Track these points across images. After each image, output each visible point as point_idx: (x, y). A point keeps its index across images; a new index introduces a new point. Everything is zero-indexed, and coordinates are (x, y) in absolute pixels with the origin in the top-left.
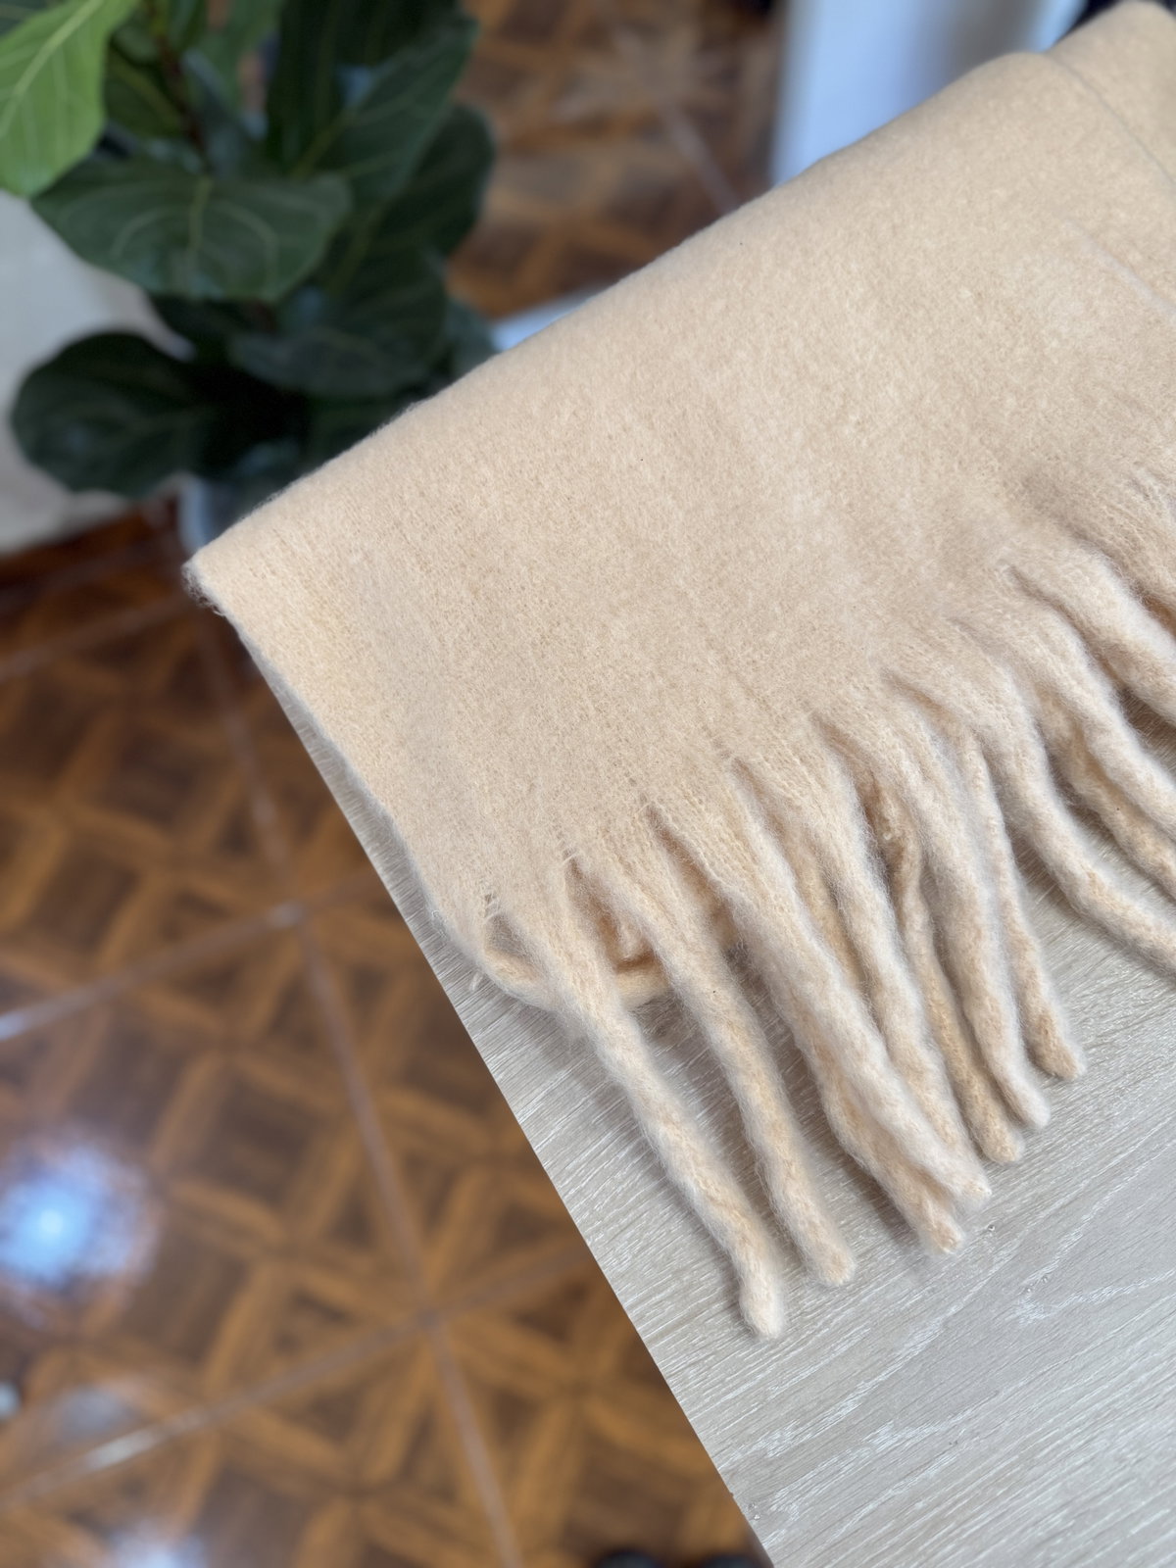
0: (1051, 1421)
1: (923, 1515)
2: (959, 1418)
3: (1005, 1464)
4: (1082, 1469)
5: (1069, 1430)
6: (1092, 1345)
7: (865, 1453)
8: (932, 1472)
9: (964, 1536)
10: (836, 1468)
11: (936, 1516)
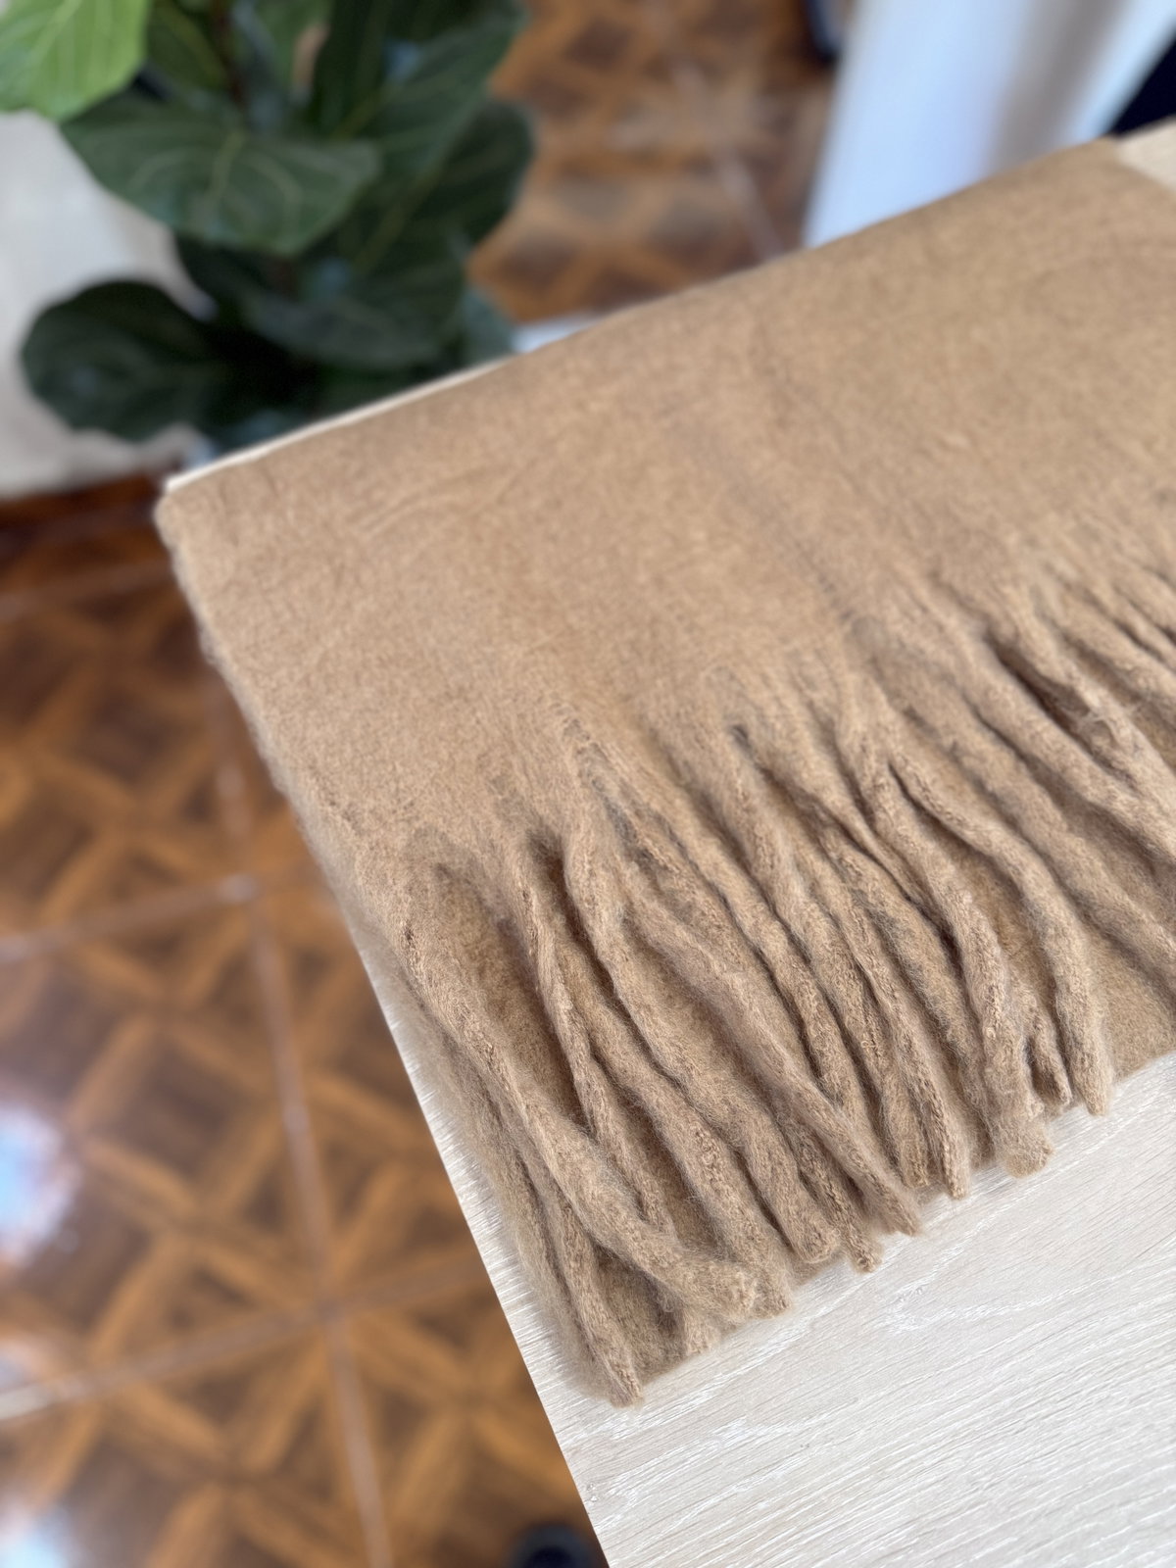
0: (907, 1435)
1: (764, 1516)
2: (814, 1421)
3: (854, 1474)
4: (934, 1487)
5: (924, 1446)
6: (960, 1363)
7: (713, 1445)
8: (778, 1474)
9: (805, 1542)
10: (681, 1458)
11: (779, 1518)
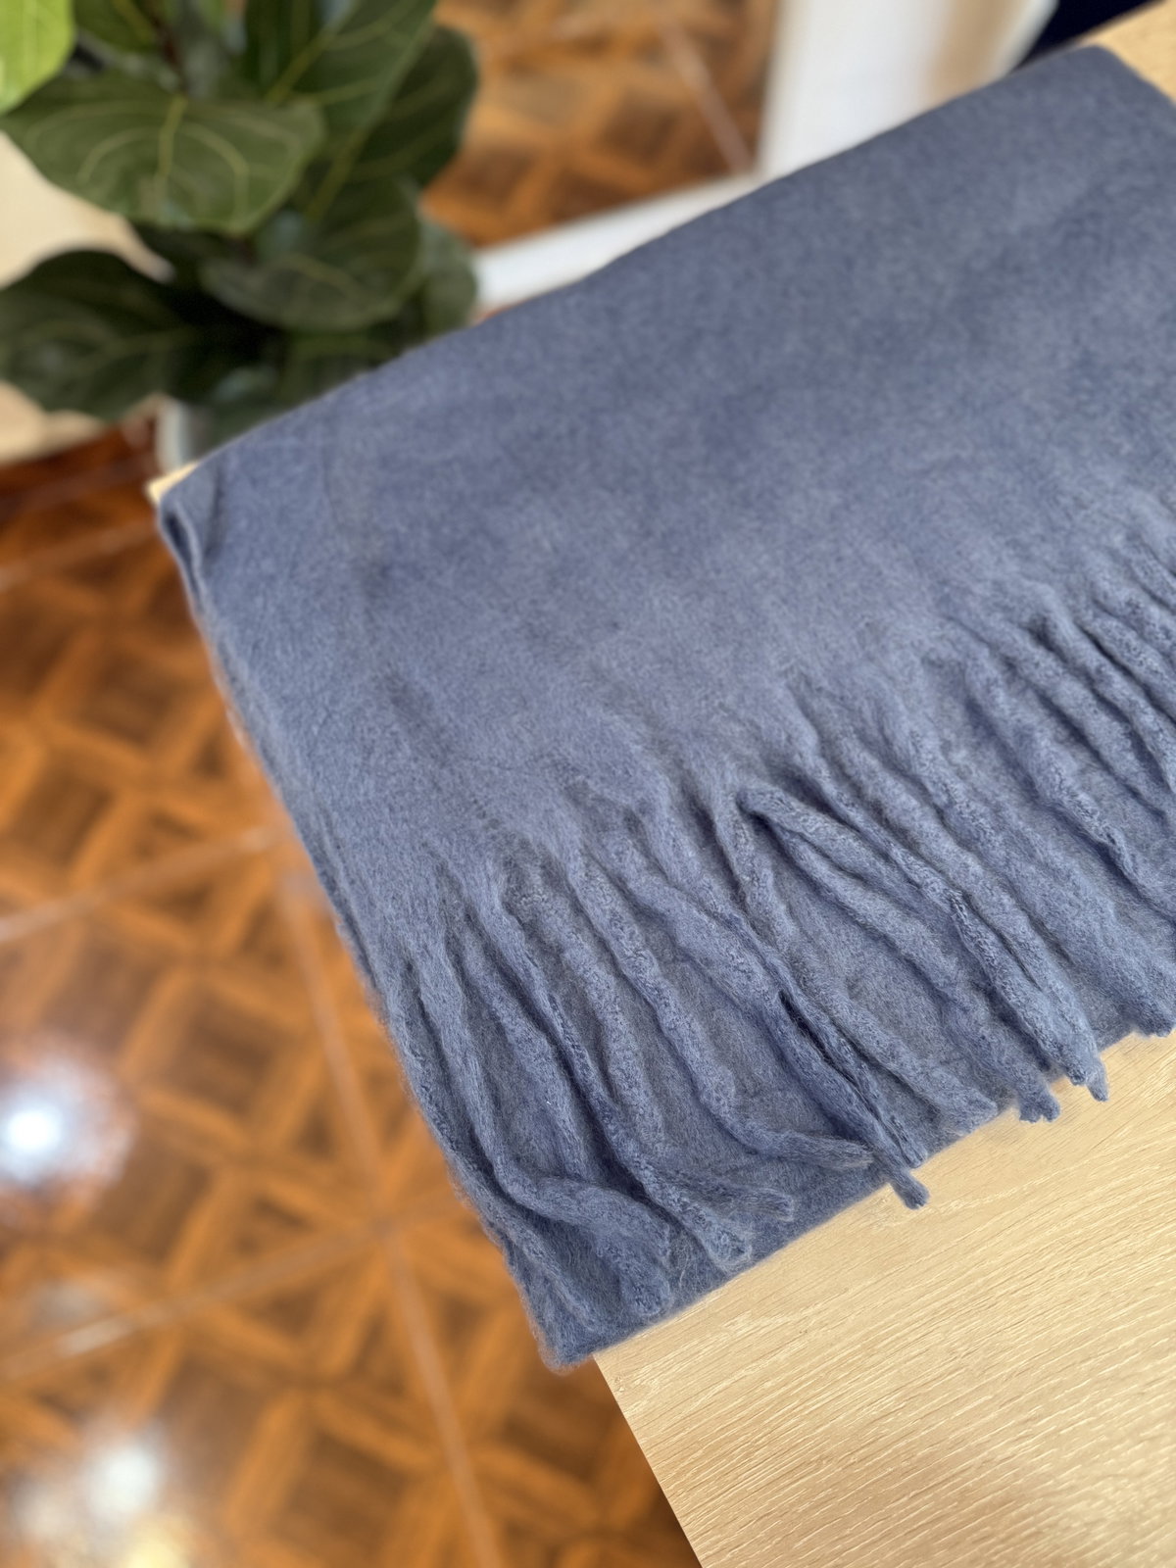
0: (893, 1316)
2: (811, 1310)
3: (848, 1352)
7: (723, 1337)
8: (781, 1356)
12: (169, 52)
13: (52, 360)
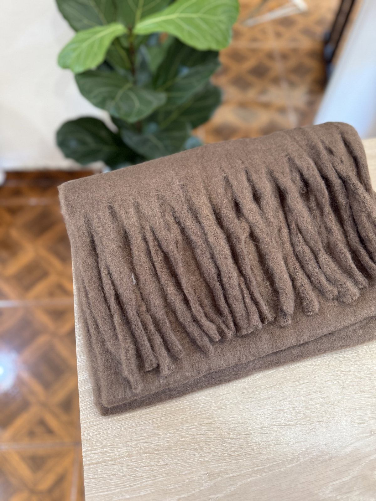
12: (133, 71)
13: (73, 144)
